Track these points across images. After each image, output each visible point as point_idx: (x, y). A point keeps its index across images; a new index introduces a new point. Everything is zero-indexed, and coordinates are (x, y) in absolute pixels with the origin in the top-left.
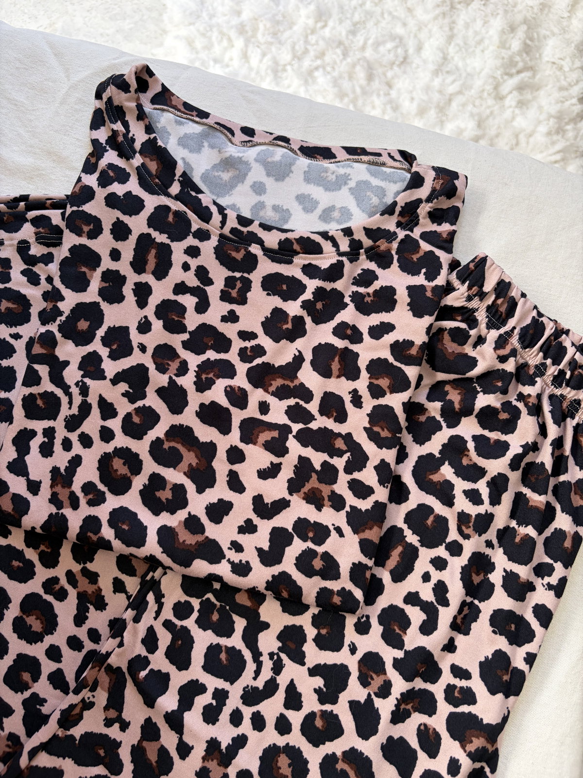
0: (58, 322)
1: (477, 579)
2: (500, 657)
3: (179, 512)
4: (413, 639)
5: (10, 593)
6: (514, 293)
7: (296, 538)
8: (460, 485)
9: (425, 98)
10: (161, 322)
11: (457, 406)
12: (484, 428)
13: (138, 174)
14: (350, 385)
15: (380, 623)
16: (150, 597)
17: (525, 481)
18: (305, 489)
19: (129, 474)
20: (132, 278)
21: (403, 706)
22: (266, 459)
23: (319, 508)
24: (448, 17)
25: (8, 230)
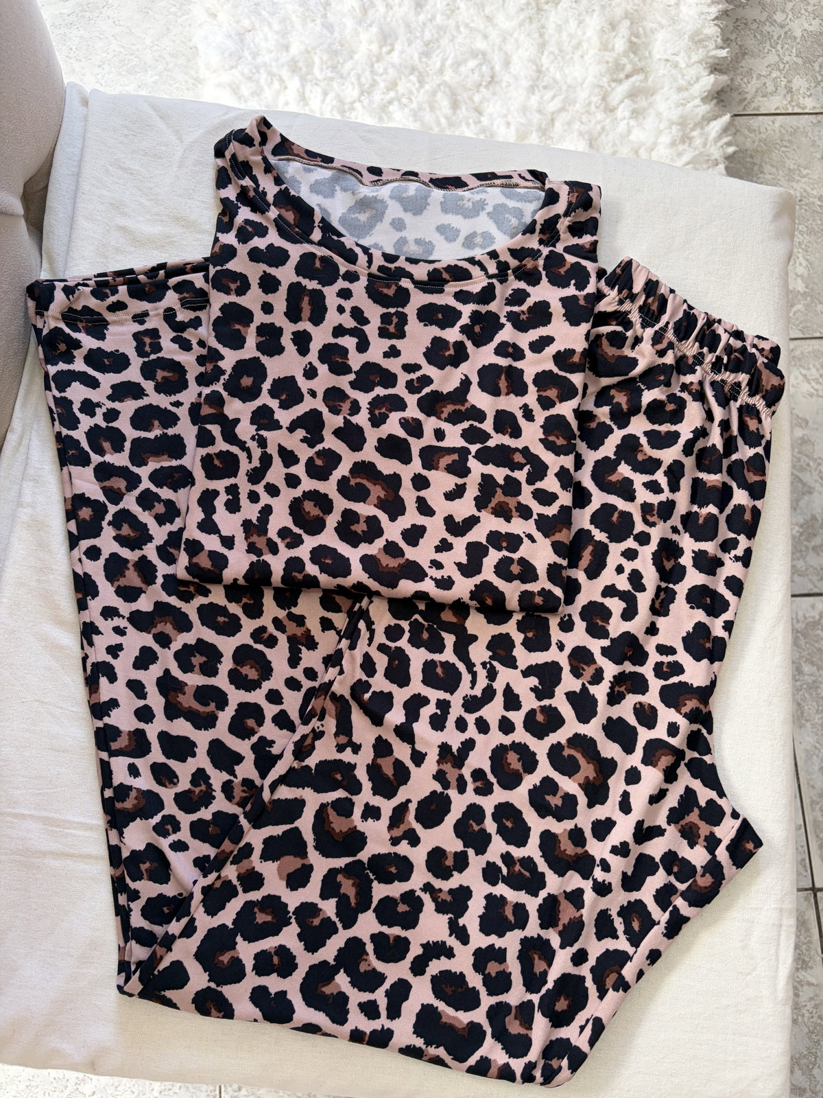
0: (222, 381)
1: (668, 565)
2: (701, 629)
3: (377, 541)
4: (616, 627)
5: (221, 648)
6: (663, 290)
7: (491, 549)
8: (639, 479)
10: (326, 366)
11: (625, 407)
12: (653, 423)
13: (277, 226)
14: (520, 401)
15: (583, 619)
16: (362, 625)
17: (700, 466)
18: (492, 504)
19: (321, 515)
20: (289, 328)
21: (617, 689)
22: (450, 481)
23: (508, 520)
24: (535, 21)
25: (151, 301)
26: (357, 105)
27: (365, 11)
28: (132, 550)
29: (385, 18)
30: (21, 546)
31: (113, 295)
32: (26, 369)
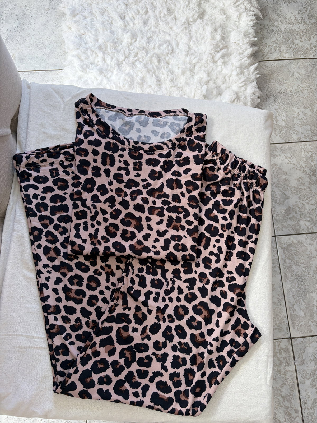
0: (81, 186)
1: (230, 244)
2: (241, 266)
3: (134, 239)
4: (214, 265)
7: (172, 241)
8: (220, 216)
9: (184, 67)
10: (116, 181)
11: (215, 191)
12: (224, 197)
13: (97, 132)
14: (180, 191)
15: (203, 263)
16: (130, 268)
17: (240, 211)
18: (172, 226)
19: (116, 231)
20: (103, 168)
21: (214, 286)
22: (158, 219)
23: (178, 231)
24: (187, 29)
25: (55, 158)
26: (124, 62)
27: (125, 26)
28: (52, 244)
29: (133, 28)
30: (15, 245)
31: (42, 157)
32: (13, 183)
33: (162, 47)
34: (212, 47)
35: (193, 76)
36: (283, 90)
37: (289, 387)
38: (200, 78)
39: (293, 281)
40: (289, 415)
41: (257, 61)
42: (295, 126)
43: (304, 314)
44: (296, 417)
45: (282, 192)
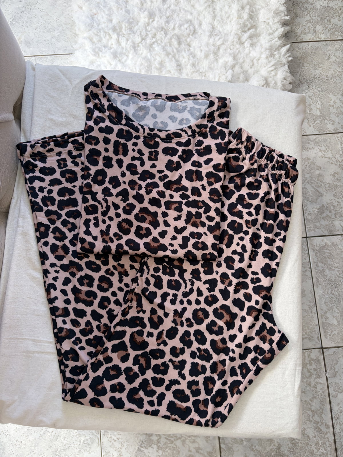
0: (91, 178)
1: (256, 242)
2: (267, 266)
3: (149, 237)
4: (237, 265)
5: (94, 277)
6: (253, 140)
7: (191, 239)
8: (245, 211)
9: (207, 49)
10: (129, 172)
11: (239, 184)
12: (250, 190)
13: (109, 118)
14: (200, 183)
15: (225, 263)
16: (145, 267)
17: (267, 205)
18: (191, 222)
19: (129, 227)
20: (115, 158)
21: (237, 288)
22: (175, 214)
23: (197, 227)
24: (211, 7)
25: (63, 148)
26: (140, 45)
27: (142, 4)
28: (60, 242)
29: (150, 7)
30: (19, 242)
31: (48, 146)
32: (18, 175)
33: (182, 28)
34: (239, 26)
35: (217, 59)
36: (318, 75)
37: (319, 400)
38: (225, 61)
39: (326, 286)
40: (319, 430)
41: (289, 43)
42: (331, 116)
43: (338, 322)
44: (327, 433)
45: (315, 189)
